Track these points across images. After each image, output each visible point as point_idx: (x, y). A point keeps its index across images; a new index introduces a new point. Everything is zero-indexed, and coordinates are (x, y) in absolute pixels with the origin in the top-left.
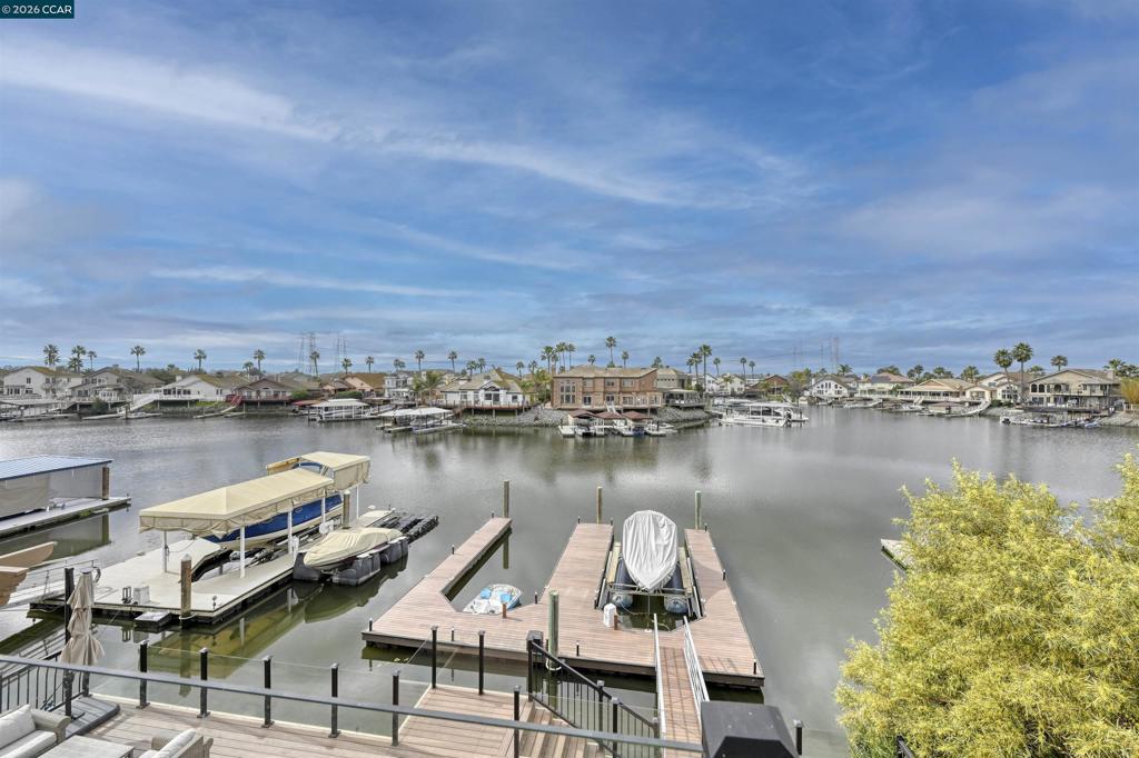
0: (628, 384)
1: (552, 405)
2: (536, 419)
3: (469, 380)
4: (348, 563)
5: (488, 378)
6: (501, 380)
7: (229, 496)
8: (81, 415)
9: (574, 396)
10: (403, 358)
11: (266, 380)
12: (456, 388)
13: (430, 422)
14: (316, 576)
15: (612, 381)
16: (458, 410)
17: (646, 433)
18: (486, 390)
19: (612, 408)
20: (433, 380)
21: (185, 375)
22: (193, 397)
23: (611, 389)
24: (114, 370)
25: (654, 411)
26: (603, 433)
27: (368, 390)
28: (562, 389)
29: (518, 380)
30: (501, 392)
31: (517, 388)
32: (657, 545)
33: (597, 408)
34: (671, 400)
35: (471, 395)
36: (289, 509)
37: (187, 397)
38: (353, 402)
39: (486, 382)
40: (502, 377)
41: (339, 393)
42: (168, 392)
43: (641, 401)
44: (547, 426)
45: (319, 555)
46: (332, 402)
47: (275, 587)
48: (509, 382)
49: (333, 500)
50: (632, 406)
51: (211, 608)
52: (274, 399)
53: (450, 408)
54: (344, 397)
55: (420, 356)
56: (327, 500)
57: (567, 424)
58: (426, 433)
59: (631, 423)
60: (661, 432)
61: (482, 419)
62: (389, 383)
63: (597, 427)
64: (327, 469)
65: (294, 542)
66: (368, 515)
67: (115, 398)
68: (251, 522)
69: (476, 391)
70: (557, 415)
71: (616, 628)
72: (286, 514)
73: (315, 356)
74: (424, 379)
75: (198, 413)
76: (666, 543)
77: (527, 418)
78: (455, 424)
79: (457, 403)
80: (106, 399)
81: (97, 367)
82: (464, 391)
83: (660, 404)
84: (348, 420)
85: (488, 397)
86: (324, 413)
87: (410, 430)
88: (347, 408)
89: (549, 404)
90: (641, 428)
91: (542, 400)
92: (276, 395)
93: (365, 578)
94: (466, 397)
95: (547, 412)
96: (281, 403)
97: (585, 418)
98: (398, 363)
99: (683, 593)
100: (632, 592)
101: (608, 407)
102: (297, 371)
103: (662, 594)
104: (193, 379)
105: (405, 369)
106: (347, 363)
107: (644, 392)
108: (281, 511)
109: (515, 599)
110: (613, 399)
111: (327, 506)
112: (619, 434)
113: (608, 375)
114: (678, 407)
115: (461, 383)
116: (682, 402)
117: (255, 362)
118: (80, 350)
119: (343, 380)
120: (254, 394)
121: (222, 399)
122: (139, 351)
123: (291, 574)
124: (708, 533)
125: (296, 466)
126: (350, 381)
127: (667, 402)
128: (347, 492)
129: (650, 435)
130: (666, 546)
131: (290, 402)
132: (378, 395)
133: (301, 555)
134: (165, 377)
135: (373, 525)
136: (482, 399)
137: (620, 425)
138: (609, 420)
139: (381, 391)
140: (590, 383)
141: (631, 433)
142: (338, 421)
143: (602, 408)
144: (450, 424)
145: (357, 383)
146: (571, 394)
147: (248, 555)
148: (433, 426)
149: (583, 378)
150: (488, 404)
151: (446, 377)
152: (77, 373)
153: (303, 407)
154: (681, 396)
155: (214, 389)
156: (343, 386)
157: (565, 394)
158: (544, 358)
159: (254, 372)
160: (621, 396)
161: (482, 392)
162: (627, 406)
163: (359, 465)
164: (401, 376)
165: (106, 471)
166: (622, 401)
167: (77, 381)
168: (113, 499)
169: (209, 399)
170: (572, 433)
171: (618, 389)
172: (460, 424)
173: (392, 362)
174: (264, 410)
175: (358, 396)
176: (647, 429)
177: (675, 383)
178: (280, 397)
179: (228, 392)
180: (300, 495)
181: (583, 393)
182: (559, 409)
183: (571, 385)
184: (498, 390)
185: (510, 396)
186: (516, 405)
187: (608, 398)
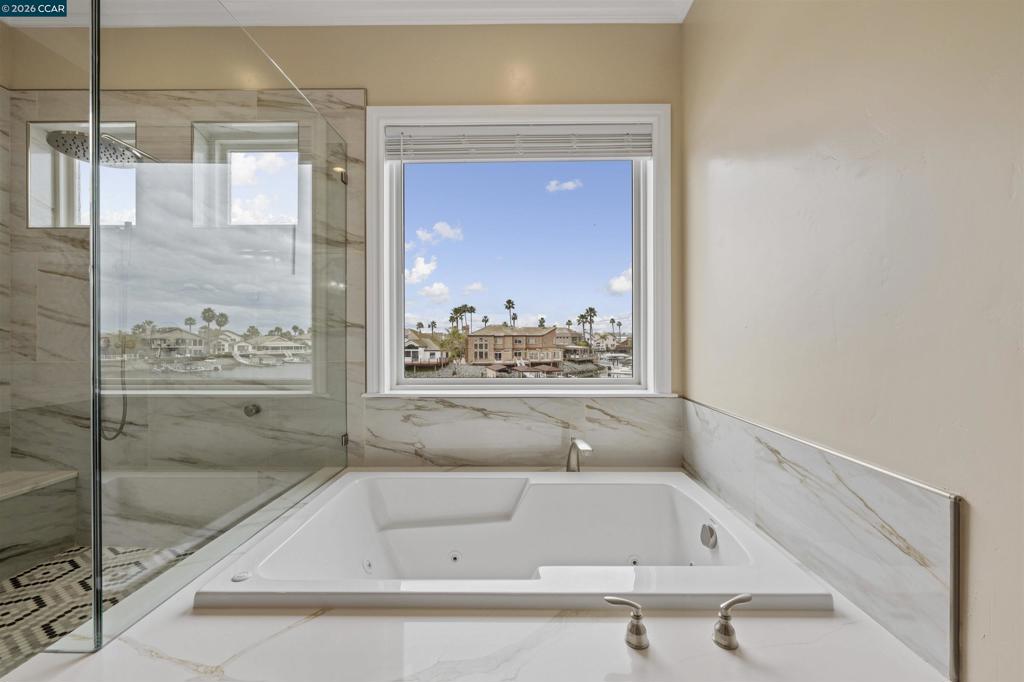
0: (533, 341)
1: (466, 360)
2: (454, 373)
6: (419, 339)
9: (486, 354)
15: (518, 338)
18: (406, 348)
19: (521, 363)
23: (519, 346)
25: (556, 365)
28: (476, 347)
33: (508, 363)
34: (568, 355)
43: (544, 356)
48: (428, 341)
50: (537, 360)
70: (473, 370)
77: (445, 373)
83: (559, 358)
85: (408, 354)
95: (463, 367)
101: (518, 362)
107: (546, 348)
110: (520, 354)
113: (515, 333)
116: (577, 357)
127: (565, 356)
140: (500, 341)
143: (512, 363)
146: (484, 350)
149: (494, 337)
150: (409, 360)
154: (575, 351)
157: (478, 350)
160: (528, 352)
162: (534, 360)
166: (529, 356)
171: (524, 346)
177: (570, 340)
181: (495, 349)
182: (474, 364)
183: (484, 343)
184: (417, 348)
185: (428, 353)
186: (434, 361)
187: (516, 354)
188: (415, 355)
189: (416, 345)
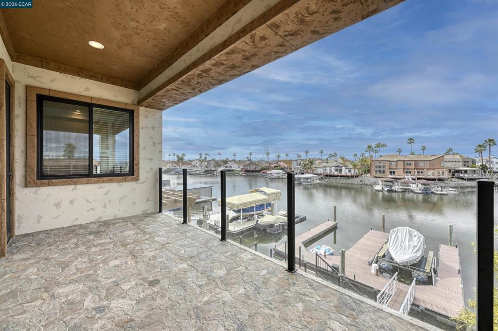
0: (421, 164)
1: (371, 175)
2: (361, 181)
3: (328, 162)
4: (271, 226)
5: (336, 161)
6: (343, 162)
7: (238, 199)
8: (207, 173)
9: (384, 171)
10: (300, 154)
11: (252, 163)
12: (321, 166)
13: (309, 180)
14: (262, 229)
15: (409, 162)
16: (322, 176)
17: (432, 193)
18: (335, 167)
19: (409, 177)
20: (311, 163)
21: (230, 161)
22: (232, 169)
23: (408, 167)
24: (214, 160)
25: (441, 180)
26: (401, 190)
27: (286, 167)
28: (377, 167)
29: (352, 162)
30: (343, 168)
31: (350, 166)
32: (409, 245)
33: (397, 177)
34: (456, 174)
35: (328, 169)
36: (254, 205)
37: (231, 169)
38: (280, 171)
39: (335, 163)
40: (343, 161)
41: (276, 168)
42: (226, 167)
43: (430, 174)
44: (367, 185)
45: (262, 221)
46: (273, 171)
47: (250, 229)
48: (347, 163)
49: (269, 205)
50: (424, 177)
51: (233, 231)
52: (255, 170)
53: (319, 175)
54: (277, 169)
55: (307, 152)
56: (267, 204)
57: (379, 185)
58: (307, 185)
59: (420, 186)
60: (444, 193)
61: (333, 180)
62: (294, 164)
63: (397, 187)
64: (266, 193)
65: (256, 216)
66: (281, 212)
67: (214, 169)
68: (244, 207)
69: (331, 167)
70: (373, 180)
71: (377, 275)
72: (254, 207)
73: (268, 154)
74: (307, 162)
75: (234, 174)
76: (416, 245)
77: (356, 181)
78: (320, 182)
79: (322, 173)
80: (212, 169)
81: (210, 159)
82: (325, 168)
83: (446, 175)
84: (278, 178)
85: (336, 170)
86: (270, 175)
87: (301, 183)
88: (278, 173)
89: (369, 174)
90: (429, 189)
91: (365, 172)
92: (255, 168)
93: (277, 232)
94: (326, 170)
95: (368, 178)
96: (257, 171)
97: (390, 182)
98: (299, 156)
99: (425, 272)
100: (392, 264)
101: (406, 177)
102: (262, 160)
103: (410, 269)
104: (233, 162)
105: (301, 158)
106: (279, 156)
107: (434, 169)
108: (253, 205)
109: (331, 252)
110: (410, 172)
111: (266, 207)
112: (412, 191)
113: (406, 159)
114: (462, 178)
115: (324, 164)
116: (466, 175)
117: (249, 156)
118: (206, 154)
119: (277, 163)
120: (249, 168)
121: (240, 169)
122: (219, 154)
123: (255, 227)
124: (457, 249)
125: (257, 192)
126: (279, 163)
127: (453, 175)
128: (273, 202)
129: (435, 194)
130: (415, 247)
131: (260, 171)
132: (290, 169)
133: (258, 221)
134: (226, 162)
135: (282, 215)
136: (333, 171)
137: (413, 187)
138: (406, 183)
139: (291, 167)
140: (394, 164)
141: (421, 191)
142: (275, 178)
143: (402, 177)
144: (318, 181)
145: (282, 164)
146: (382, 169)
147: (243, 219)
148: (310, 182)
149: (390, 161)
150: (336, 173)
151: (317, 161)
152: (206, 161)
153: (264, 173)
154: (466, 172)
155: (238, 166)
156: (277, 165)
157: (378, 169)
158: (367, 151)
159: (250, 160)
160: (416, 171)
161: (333, 168)
162: (419, 176)
163: (277, 193)
164: (299, 161)
165: (211, 189)
166: (416, 173)
167: (206, 163)
168: (213, 198)
169: (237, 169)
170: (381, 189)
171: (414, 167)
172: (323, 182)
173: (296, 156)
174: (252, 174)
175: (282, 169)
176: (433, 190)
177: (461, 164)
178: (257, 169)
179: (241, 167)
180: (258, 201)
181: (390, 169)
182: (375, 177)
183: (382, 165)
184: (341, 167)
185: (347, 170)
186: (350, 174)
187: (407, 172)
188: (341, 171)
189: (341, 166)
